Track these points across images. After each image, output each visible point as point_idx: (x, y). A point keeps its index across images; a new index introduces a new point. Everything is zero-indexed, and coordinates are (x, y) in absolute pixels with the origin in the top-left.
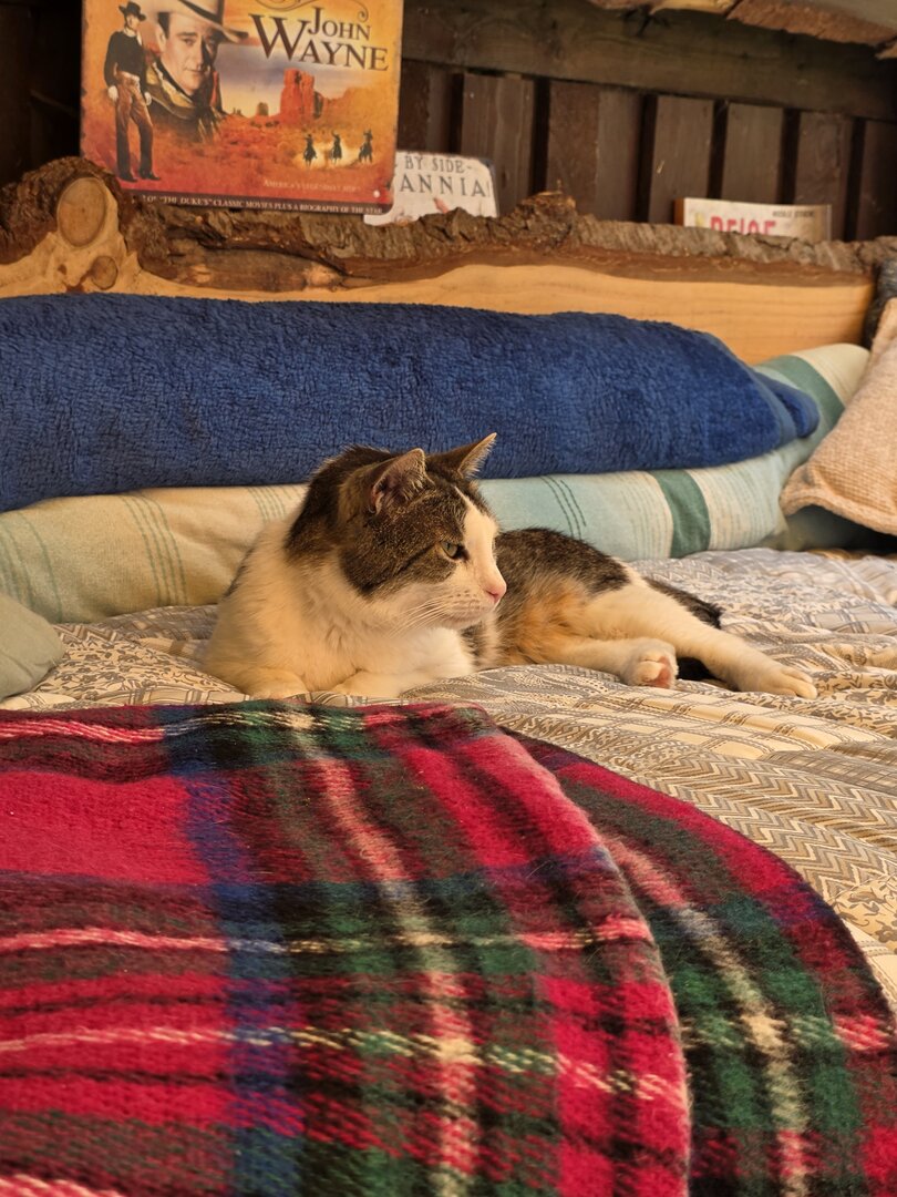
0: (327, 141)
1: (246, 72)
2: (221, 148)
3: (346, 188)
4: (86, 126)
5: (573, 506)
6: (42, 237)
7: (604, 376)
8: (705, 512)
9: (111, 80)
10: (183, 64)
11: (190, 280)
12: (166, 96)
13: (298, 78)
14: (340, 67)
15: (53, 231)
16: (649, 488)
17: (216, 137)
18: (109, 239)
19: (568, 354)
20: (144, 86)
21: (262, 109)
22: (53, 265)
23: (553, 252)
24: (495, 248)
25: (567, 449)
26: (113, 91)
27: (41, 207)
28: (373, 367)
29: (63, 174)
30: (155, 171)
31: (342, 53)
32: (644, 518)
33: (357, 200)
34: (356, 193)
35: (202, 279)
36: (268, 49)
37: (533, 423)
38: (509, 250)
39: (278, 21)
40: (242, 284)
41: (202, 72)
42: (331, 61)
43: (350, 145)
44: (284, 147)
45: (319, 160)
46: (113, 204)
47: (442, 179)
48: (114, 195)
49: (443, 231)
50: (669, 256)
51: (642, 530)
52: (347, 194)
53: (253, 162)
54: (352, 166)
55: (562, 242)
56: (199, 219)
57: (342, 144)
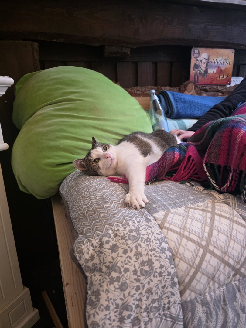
0: (222, 75)
1: (212, 67)
3: (224, 82)
4: (190, 77)
9: (194, 70)
10: (203, 67)
12: (201, 72)
13: (219, 67)
14: (225, 65)
15: (186, 91)
17: (207, 76)
18: (193, 91)
20: (198, 70)
21: (214, 72)
26: (194, 72)
27: (185, 88)
29: (188, 83)
30: (199, 82)
31: (225, 63)
34: (226, 82)
36: (215, 63)
39: (217, 59)
41: (206, 68)
42: (224, 64)
43: (225, 76)
44: (216, 77)
45: (221, 78)
46: (194, 86)
47: (236, 80)
53: (212, 79)
54: (225, 79)
56: (204, 88)
57: (224, 76)
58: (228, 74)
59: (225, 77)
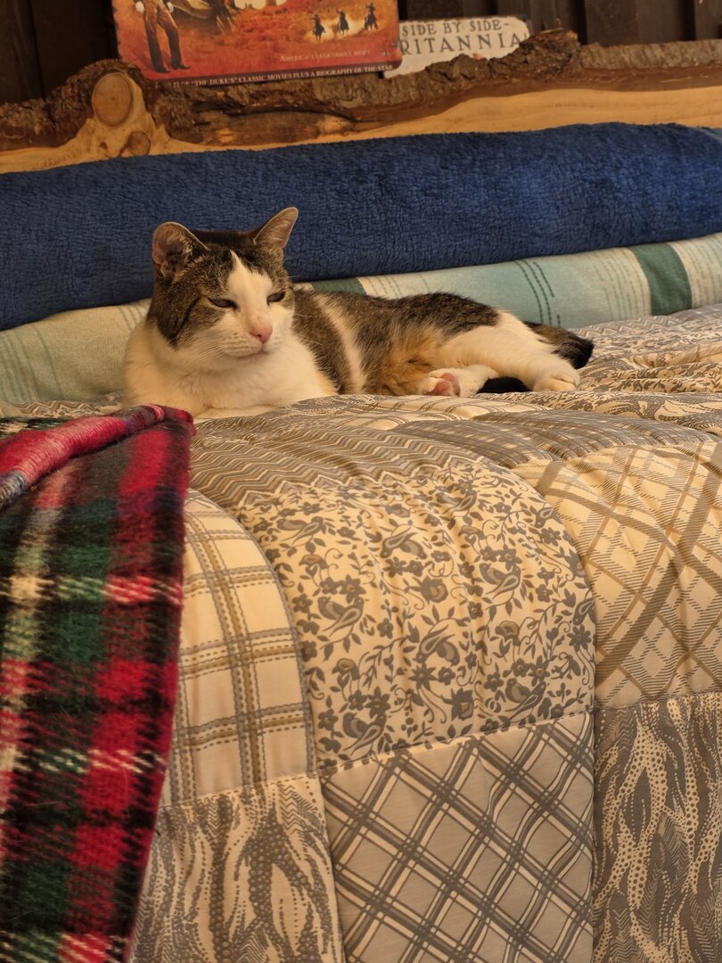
0: (333, 18)
2: (239, 37)
3: (356, 53)
4: (120, 35)
5: (543, 282)
6: (83, 123)
7: (573, 171)
8: (684, 276)
11: (215, 141)
12: (186, 3)
15: (91, 117)
16: (625, 261)
17: (233, 29)
18: (139, 119)
19: (540, 157)
22: (95, 143)
23: (554, 78)
24: (496, 82)
25: (535, 235)
26: (140, 6)
27: (80, 101)
28: (342, 186)
29: (96, 73)
30: (184, 62)
32: (617, 286)
33: (368, 61)
34: (366, 56)
35: (228, 139)
37: (498, 216)
38: (510, 82)
40: (261, 140)
43: (355, 18)
44: (295, 28)
45: (328, 34)
46: (137, 90)
47: (480, 37)
48: (138, 83)
49: (445, 75)
50: (678, 68)
51: (617, 296)
52: (358, 57)
53: (269, 43)
54: (360, 34)
55: (562, 68)
56: (221, 94)
57: (347, 18)
58: (372, 9)
59: (355, 26)
